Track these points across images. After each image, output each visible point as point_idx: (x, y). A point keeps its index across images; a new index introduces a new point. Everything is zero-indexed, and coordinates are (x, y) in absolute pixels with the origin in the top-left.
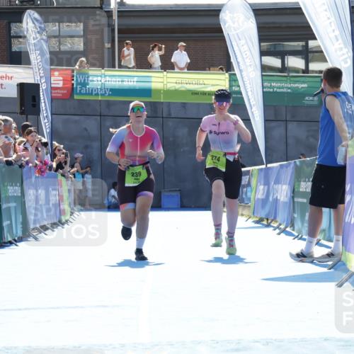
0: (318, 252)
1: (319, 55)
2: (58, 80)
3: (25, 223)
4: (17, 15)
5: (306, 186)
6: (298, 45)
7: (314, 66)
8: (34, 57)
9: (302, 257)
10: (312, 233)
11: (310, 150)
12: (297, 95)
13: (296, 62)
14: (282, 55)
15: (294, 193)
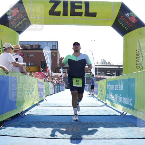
0: (91, 94)
1: (92, 73)
2: (64, 75)
3: (60, 90)
4: (60, 68)
5: (90, 87)
6: (89, 72)
7: (91, 74)
8: (62, 73)
9: (90, 95)
10: (91, 92)
11: (91, 83)
12: (89, 77)
13: (89, 74)
14: (88, 73)
15: (89, 87)
